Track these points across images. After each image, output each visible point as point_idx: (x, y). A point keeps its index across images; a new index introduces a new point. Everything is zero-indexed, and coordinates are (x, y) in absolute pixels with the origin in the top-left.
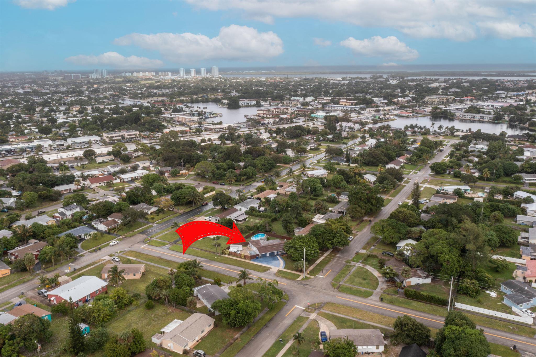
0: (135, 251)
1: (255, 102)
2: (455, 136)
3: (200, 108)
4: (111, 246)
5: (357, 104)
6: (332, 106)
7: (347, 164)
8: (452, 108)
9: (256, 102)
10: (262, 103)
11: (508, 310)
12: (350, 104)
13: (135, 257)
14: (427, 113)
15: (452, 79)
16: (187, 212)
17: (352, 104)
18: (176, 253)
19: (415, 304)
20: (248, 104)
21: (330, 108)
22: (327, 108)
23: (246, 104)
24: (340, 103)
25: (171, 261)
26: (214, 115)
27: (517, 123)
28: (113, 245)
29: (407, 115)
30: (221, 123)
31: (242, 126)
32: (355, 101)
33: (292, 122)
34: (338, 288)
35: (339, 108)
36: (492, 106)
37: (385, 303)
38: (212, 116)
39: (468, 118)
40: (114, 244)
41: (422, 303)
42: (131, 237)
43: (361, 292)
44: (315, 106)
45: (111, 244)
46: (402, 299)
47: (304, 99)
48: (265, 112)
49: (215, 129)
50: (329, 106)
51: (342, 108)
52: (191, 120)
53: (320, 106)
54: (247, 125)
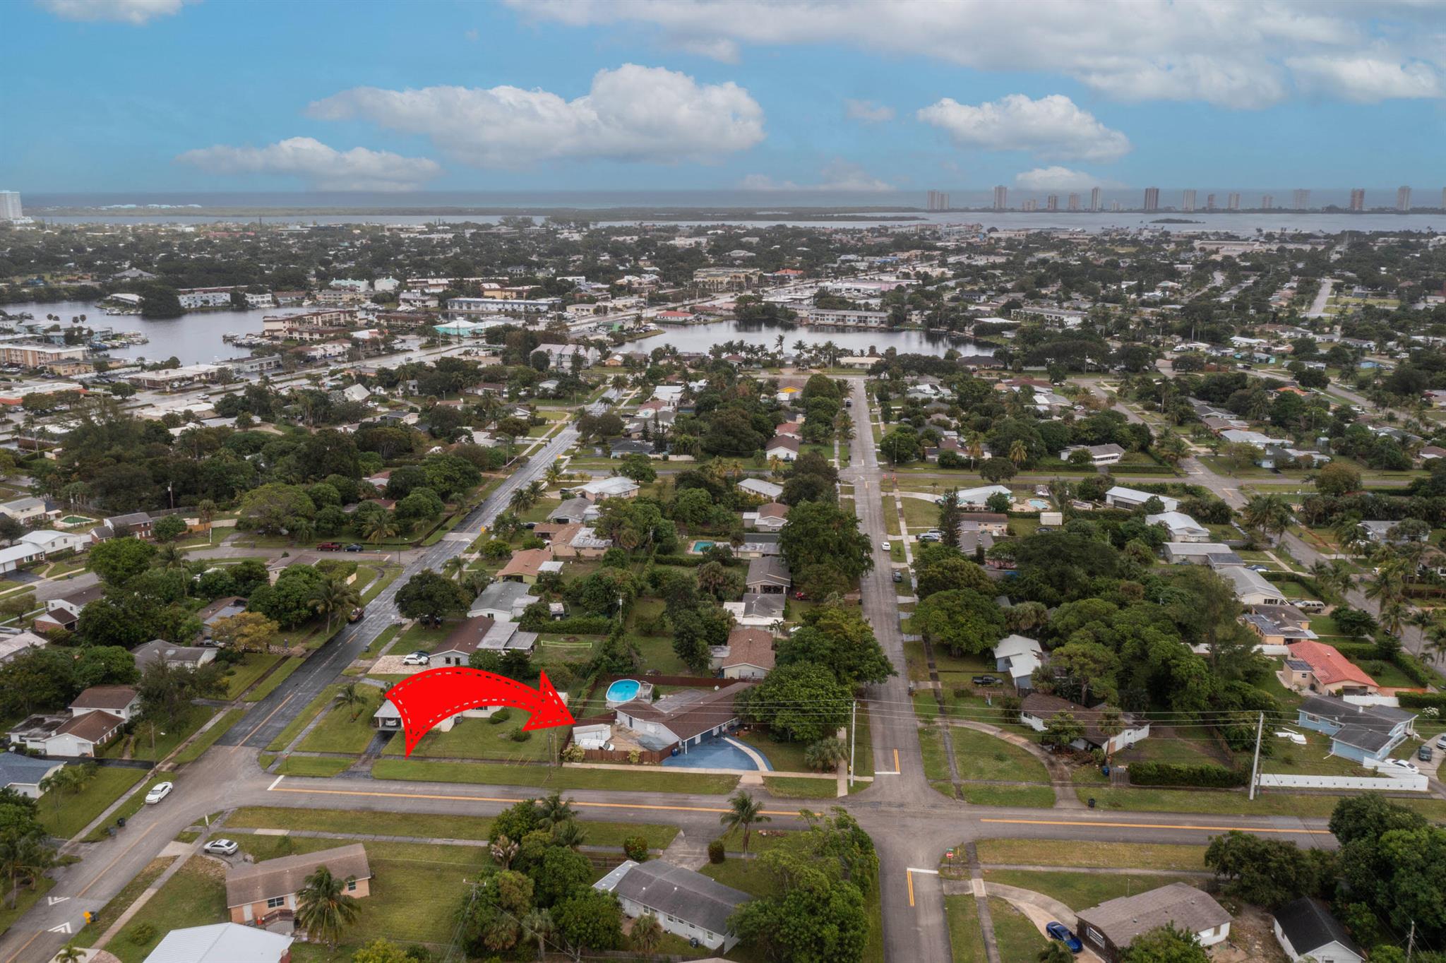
0: (260, 807)
1: (227, 297)
2: (843, 367)
3: (57, 318)
4: (152, 805)
5: (533, 295)
6: (469, 304)
7: (660, 456)
8: (777, 296)
9: (232, 295)
10: (252, 298)
11: (1356, 769)
12: (514, 295)
13: (280, 826)
14: (725, 313)
15: (714, 228)
16: (318, 651)
17: (520, 295)
18: (410, 787)
19: (1169, 796)
20: (207, 302)
21: (465, 308)
22: (456, 308)
23: (200, 304)
24: (486, 293)
25: (418, 815)
26: (123, 341)
27: (943, 329)
28: (161, 800)
29: (681, 319)
30: (174, 363)
31: (247, 368)
32: (526, 288)
33: (392, 351)
34: (961, 795)
35: (490, 306)
36: (859, 291)
37: (1105, 810)
38: (116, 343)
39: (830, 322)
40: (162, 795)
41: (1181, 793)
42: (196, 761)
43: (1022, 793)
44: (418, 304)
45: (151, 798)
46: (1133, 792)
47: (372, 285)
48: (287, 325)
49: (166, 382)
50: (461, 303)
51: (500, 306)
52: (64, 357)
53: (433, 304)
54: (261, 365)
